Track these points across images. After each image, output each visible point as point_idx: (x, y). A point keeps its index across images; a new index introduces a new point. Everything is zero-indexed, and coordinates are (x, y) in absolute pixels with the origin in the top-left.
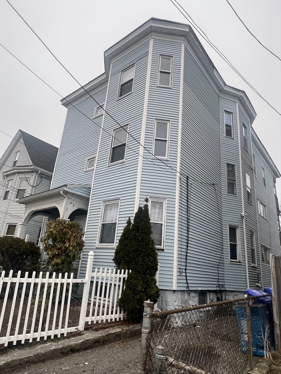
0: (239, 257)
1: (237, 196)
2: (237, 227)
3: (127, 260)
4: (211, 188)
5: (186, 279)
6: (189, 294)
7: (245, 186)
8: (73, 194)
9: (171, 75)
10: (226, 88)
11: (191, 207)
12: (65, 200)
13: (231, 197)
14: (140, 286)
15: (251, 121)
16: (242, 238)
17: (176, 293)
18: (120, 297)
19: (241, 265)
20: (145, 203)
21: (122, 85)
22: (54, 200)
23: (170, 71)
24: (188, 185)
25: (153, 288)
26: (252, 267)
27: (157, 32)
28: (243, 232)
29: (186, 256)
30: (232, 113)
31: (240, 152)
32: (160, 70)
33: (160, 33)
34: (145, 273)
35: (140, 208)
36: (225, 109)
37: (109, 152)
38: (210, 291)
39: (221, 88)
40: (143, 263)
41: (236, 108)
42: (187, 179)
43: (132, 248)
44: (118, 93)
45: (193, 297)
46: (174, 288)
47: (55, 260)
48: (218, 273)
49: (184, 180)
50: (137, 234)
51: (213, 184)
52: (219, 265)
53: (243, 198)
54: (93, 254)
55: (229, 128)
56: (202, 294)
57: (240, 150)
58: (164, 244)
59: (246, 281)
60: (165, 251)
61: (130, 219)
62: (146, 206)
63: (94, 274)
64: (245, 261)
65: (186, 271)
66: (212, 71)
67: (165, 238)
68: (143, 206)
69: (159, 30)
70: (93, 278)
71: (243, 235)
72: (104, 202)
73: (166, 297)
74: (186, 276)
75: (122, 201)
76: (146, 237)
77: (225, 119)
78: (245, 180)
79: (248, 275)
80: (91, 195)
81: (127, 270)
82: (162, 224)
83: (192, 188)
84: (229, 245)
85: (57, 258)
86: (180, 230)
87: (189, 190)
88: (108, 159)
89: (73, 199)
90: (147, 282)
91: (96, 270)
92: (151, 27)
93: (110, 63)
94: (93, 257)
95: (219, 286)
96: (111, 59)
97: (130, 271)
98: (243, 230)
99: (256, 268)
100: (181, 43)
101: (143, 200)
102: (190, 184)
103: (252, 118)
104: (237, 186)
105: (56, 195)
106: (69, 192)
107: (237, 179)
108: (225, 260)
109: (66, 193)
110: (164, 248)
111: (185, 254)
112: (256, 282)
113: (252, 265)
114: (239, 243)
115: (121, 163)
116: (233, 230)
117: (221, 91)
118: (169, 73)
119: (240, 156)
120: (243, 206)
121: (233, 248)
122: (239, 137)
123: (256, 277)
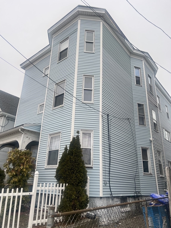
0: (150, 171)
1: (146, 126)
2: (148, 149)
3: (64, 177)
4: (127, 121)
5: (110, 189)
6: (113, 200)
7: (152, 119)
8: (29, 131)
9: (93, 44)
10: (134, 51)
11: (111, 136)
12: (23, 135)
13: (142, 127)
14: (74, 195)
15: (154, 73)
16: (152, 156)
17: (103, 199)
18: (59, 205)
19: (152, 176)
20: (77, 134)
21: (61, 53)
22: (15, 136)
23: (93, 42)
24: (108, 120)
25: (84, 196)
26: (161, 177)
27: (83, 15)
28: (152, 152)
29: (109, 171)
30: (140, 68)
31: (147, 95)
32: (86, 41)
33: (85, 15)
34: (77, 185)
35: (74, 139)
36: (134, 66)
37: (53, 100)
38: (129, 197)
39: (131, 51)
40: (76, 178)
41: (143, 64)
42: (108, 116)
43: (68, 168)
44: (58, 58)
45: (116, 202)
46: (101, 195)
47: (13, 179)
48: (135, 183)
49: (106, 117)
50: (72, 157)
51: (128, 119)
52: (135, 177)
53: (150, 127)
54: (38, 173)
55: (138, 79)
56: (124, 199)
57: (147, 94)
58: (92, 164)
59: (156, 188)
60: (94, 168)
61: (66, 146)
62: (78, 137)
63: (39, 188)
64: (154, 173)
65: (109, 182)
66: (124, 40)
67: (93, 159)
68: (75, 136)
69: (84, 14)
70: (38, 191)
71: (152, 154)
72: (50, 135)
73: (96, 202)
74: (110, 186)
75: (62, 134)
76: (78, 159)
77: (135, 73)
78: (151, 115)
79: (157, 184)
80: (41, 130)
81: (64, 184)
82: (91, 149)
83: (111, 122)
84: (142, 162)
85: (15, 178)
86: (104, 152)
87: (110, 123)
88: (52, 105)
89: (28, 134)
90: (79, 192)
91: (41, 185)
92: (78, 11)
93: (52, 37)
94: (38, 176)
95: (136, 192)
96: (53, 35)
97: (67, 184)
98: (152, 150)
99: (164, 178)
100: (100, 21)
101: (76, 132)
102: (110, 120)
103: (155, 71)
104: (146, 119)
105: (16, 132)
106: (25, 130)
107: (145, 115)
108: (140, 173)
109: (23, 130)
110: (93, 166)
111: (108, 170)
112: (164, 188)
113: (161, 176)
114: (149, 160)
115: (61, 107)
116: (144, 151)
117: (131, 53)
118: (92, 43)
119: (147, 98)
120: (151, 133)
121: (145, 164)
122: (146, 85)
123: (164, 185)
